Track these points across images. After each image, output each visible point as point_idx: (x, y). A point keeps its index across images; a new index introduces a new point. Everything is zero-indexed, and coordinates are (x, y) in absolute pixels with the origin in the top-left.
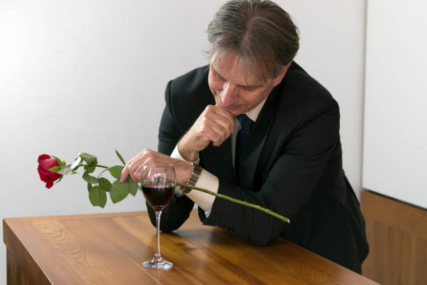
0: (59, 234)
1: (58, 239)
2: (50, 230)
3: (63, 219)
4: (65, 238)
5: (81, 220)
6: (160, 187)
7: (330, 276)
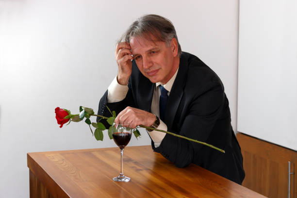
0: (61, 162)
1: (62, 165)
2: (56, 160)
3: (63, 153)
4: (66, 165)
5: (73, 153)
6: (123, 135)
7: (220, 184)
